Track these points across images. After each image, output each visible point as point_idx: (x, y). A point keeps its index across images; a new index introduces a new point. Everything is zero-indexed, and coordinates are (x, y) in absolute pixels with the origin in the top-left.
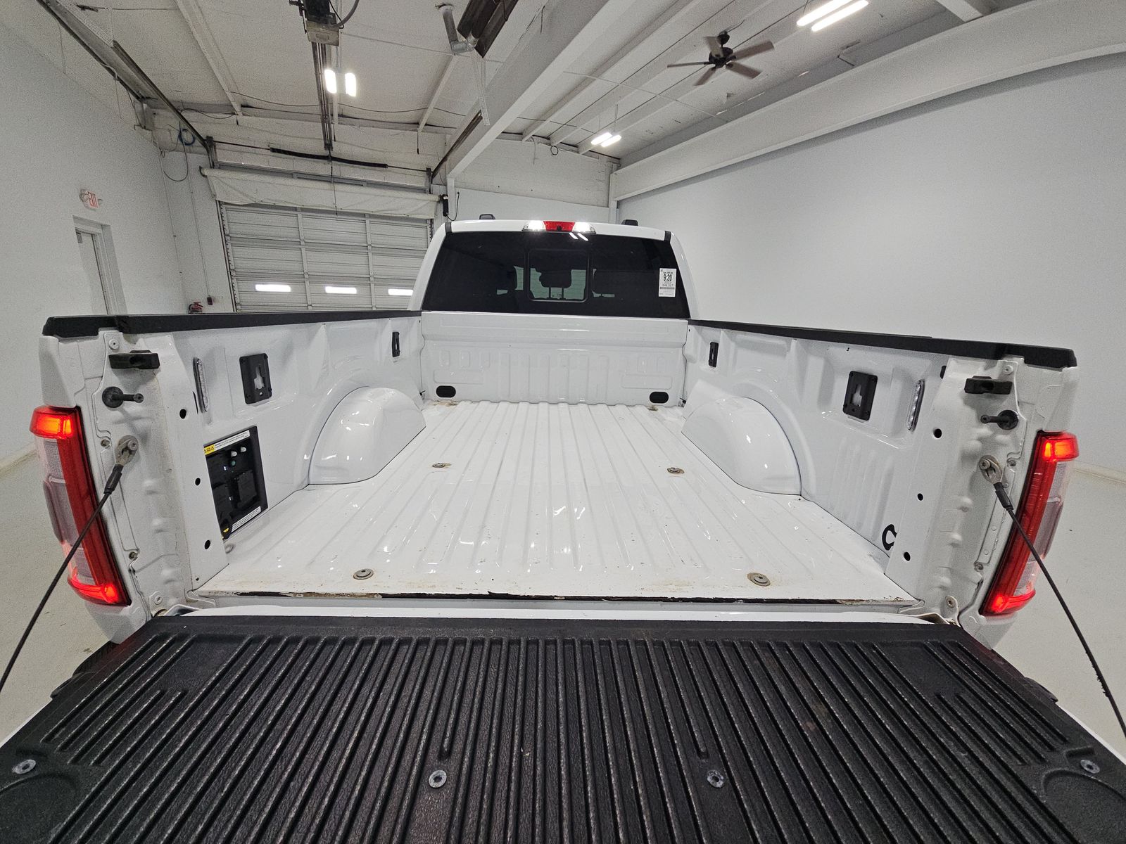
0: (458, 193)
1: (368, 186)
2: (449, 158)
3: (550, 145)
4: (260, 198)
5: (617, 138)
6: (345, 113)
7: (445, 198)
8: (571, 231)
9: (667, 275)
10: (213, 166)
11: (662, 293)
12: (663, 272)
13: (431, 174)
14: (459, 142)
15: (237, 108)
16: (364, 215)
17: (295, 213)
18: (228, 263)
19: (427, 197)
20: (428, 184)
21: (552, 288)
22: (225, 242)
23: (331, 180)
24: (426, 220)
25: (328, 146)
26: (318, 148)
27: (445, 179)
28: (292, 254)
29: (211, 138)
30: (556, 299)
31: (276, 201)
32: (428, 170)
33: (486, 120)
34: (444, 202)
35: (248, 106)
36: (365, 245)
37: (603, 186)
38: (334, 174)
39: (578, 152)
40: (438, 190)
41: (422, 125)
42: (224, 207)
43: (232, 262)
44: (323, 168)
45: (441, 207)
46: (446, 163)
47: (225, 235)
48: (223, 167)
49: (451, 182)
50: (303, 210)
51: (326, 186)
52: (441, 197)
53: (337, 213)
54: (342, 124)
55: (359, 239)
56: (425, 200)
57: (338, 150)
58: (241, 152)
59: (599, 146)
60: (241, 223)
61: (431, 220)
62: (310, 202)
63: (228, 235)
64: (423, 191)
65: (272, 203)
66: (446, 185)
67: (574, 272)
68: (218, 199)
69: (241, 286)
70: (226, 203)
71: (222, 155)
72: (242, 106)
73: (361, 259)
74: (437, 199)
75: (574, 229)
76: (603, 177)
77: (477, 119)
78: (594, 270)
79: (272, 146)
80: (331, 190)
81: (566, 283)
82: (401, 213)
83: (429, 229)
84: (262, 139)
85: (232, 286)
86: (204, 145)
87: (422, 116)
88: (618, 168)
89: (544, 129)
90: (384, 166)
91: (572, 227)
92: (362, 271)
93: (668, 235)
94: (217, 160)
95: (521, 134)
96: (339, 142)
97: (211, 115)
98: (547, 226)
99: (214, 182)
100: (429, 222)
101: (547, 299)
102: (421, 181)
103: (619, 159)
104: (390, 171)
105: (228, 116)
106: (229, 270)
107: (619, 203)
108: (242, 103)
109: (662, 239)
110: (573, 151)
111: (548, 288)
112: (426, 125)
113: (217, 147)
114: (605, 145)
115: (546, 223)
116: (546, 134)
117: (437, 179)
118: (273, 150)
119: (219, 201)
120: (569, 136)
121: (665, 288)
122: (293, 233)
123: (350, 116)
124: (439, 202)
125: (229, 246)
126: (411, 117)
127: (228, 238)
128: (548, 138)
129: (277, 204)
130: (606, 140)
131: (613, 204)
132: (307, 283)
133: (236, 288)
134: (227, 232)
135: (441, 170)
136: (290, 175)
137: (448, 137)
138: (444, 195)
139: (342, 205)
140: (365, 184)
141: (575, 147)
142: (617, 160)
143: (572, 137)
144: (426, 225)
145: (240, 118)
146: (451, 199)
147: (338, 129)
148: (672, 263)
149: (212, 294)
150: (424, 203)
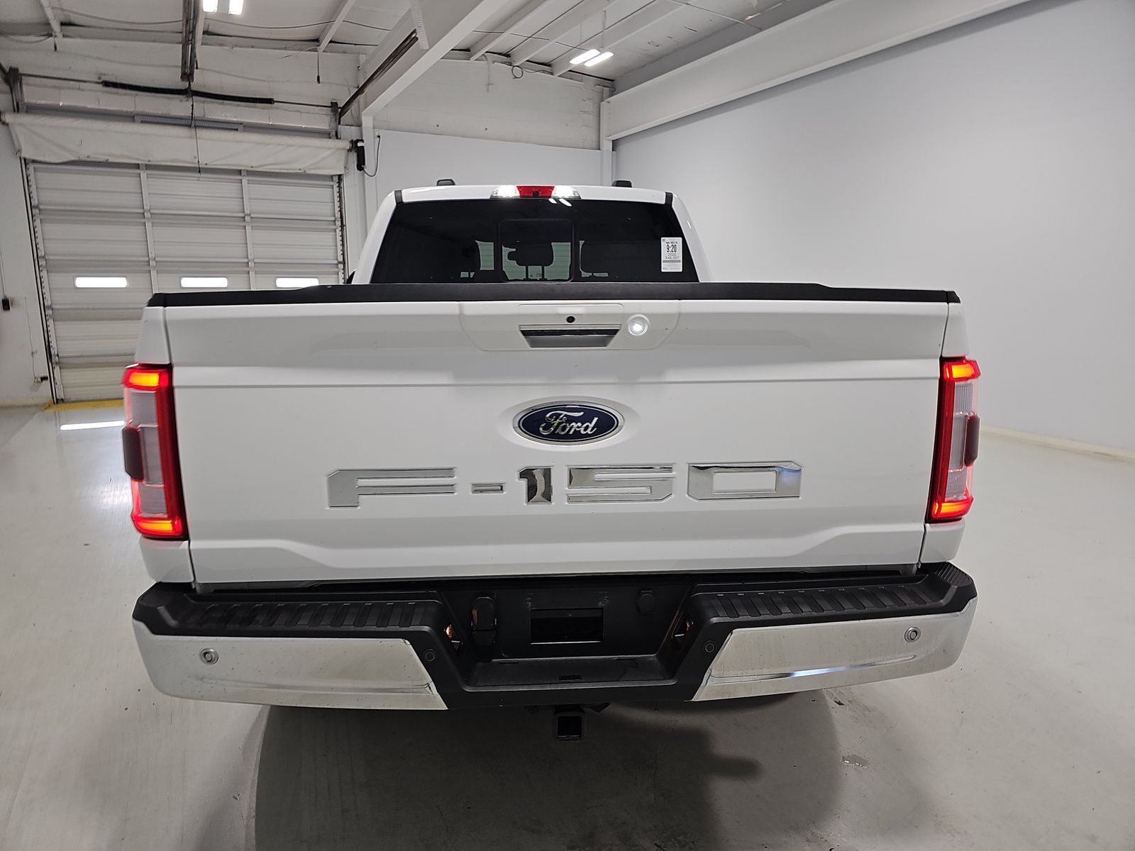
0: (379, 137)
1: (244, 131)
2: (366, 90)
3: (510, 64)
4: (86, 153)
5: (608, 55)
6: (211, 29)
7: (359, 144)
8: (550, 197)
9: (670, 245)
10: (17, 109)
11: (666, 268)
12: (666, 242)
13: (338, 111)
14: (382, 68)
15: (56, 26)
16: (239, 172)
17: (138, 171)
18: (35, 247)
19: (332, 143)
20: (333, 125)
21: (529, 267)
22: (31, 218)
23: (191, 123)
24: (332, 177)
25: (187, 76)
26: (173, 79)
27: (359, 117)
28: (133, 232)
29: (16, 70)
30: (536, 280)
31: (110, 155)
32: (334, 105)
33: (423, 41)
34: (358, 151)
35: (70, 24)
36: (242, 215)
37: (590, 119)
38: (196, 114)
39: (552, 74)
40: (349, 132)
41: (325, 43)
42: (31, 167)
43: (41, 246)
44: (179, 107)
45: (353, 157)
46: (361, 97)
47: (32, 208)
48: (32, 109)
49: (367, 121)
50: (148, 167)
51: (183, 131)
52: (354, 143)
53: (199, 170)
54: (206, 44)
55: (232, 206)
56: (330, 148)
57: (201, 80)
58: (59, 88)
59: (582, 65)
60: (53, 189)
61: (340, 176)
62: (159, 157)
63: (37, 207)
64: (327, 135)
65: (103, 158)
66: (359, 125)
67: (555, 246)
68: (23, 155)
69: (54, 280)
70: (34, 161)
71: (30, 94)
72: (62, 24)
73: (236, 235)
74: (348, 146)
75: (554, 194)
76: (590, 106)
77: (411, 40)
78: (582, 242)
79: (104, 78)
80: (191, 137)
81: (547, 259)
82: (295, 167)
83: (336, 189)
84: (87, 69)
85: (39, 281)
86: (7, 81)
87: (324, 31)
88: (612, 94)
89: (500, 43)
90: (270, 101)
91: (551, 192)
92: (235, 253)
93: (669, 197)
94: (23, 100)
95: (468, 50)
96: (203, 69)
97: (17, 38)
98: (520, 192)
99: (19, 132)
100: (336, 179)
101: (524, 280)
102: (323, 121)
103: (612, 80)
104: (277, 108)
105: (42, 38)
106: (36, 258)
107: (615, 144)
108: (64, 19)
109: (663, 202)
110: (544, 71)
111: (524, 267)
112: (331, 42)
113: (23, 82)
114: (589, 65)
115: (519, 188)
116: (504, 49)
117: (346, 118)
118: (107, 84)
119: (25, 159)
120: (536, 53)
121: (669, 261)
122: (133, 200)
123: (220, 33)
124: (350, 150)
125: (38, 223)
126: (309, 33)
127: (36, 211)
128: (507, 55)
129: (111, 160)
130: (591, 59)
131: (607, 145)
132: (153, 273)
133: (45, 284)
134: (35, 202)
135: (354, 106)
136: (131, 117)
137: (363, 58)
138: (358, 141)
139: (207, 160)
140: (240, 127)
141: (547, 65)
142: (609, 83)
143: (543, 53)
144: (331, 183)
145: (60, 40)
146: (368, 145)
147: (203, 52)
148: (676, 231)
149: (9, 295)
150: (329, 152)
